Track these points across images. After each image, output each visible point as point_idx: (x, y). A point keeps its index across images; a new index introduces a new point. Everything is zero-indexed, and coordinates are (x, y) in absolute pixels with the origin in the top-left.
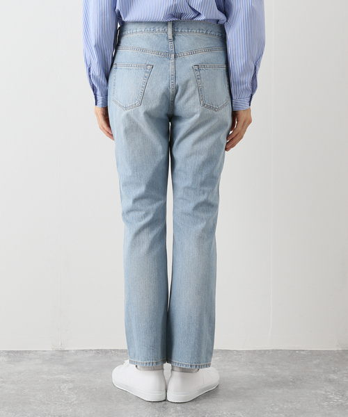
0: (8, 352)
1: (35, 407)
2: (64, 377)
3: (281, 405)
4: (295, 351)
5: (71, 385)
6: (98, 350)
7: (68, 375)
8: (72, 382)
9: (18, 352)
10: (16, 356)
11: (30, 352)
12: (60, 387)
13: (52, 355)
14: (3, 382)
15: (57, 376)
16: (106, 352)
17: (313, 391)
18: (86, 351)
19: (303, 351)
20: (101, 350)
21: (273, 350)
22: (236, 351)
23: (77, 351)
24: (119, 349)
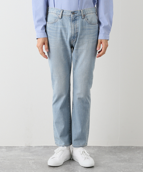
0: (6, 147)
1: (18, 171)
2: (30, 158)
3: (124, 170)
4: (130, 147)
5: (33, 161)
6: (45, 146)
7: (32, 157)
8: (34, 160)
9: (10, 147)
10: (10, 148)
11: (15, 147)
12: (28, 162)
13: (25, 148)
14: (4, 160)
15: (27, 157)
16: (48, 147)
17: (137, 164)
18: (40, 146)
19: (133, 147)
20: (46, 146)
21: (120, 146)
22: (104, 147)
23: (36, 147)
24: (54, 146)
